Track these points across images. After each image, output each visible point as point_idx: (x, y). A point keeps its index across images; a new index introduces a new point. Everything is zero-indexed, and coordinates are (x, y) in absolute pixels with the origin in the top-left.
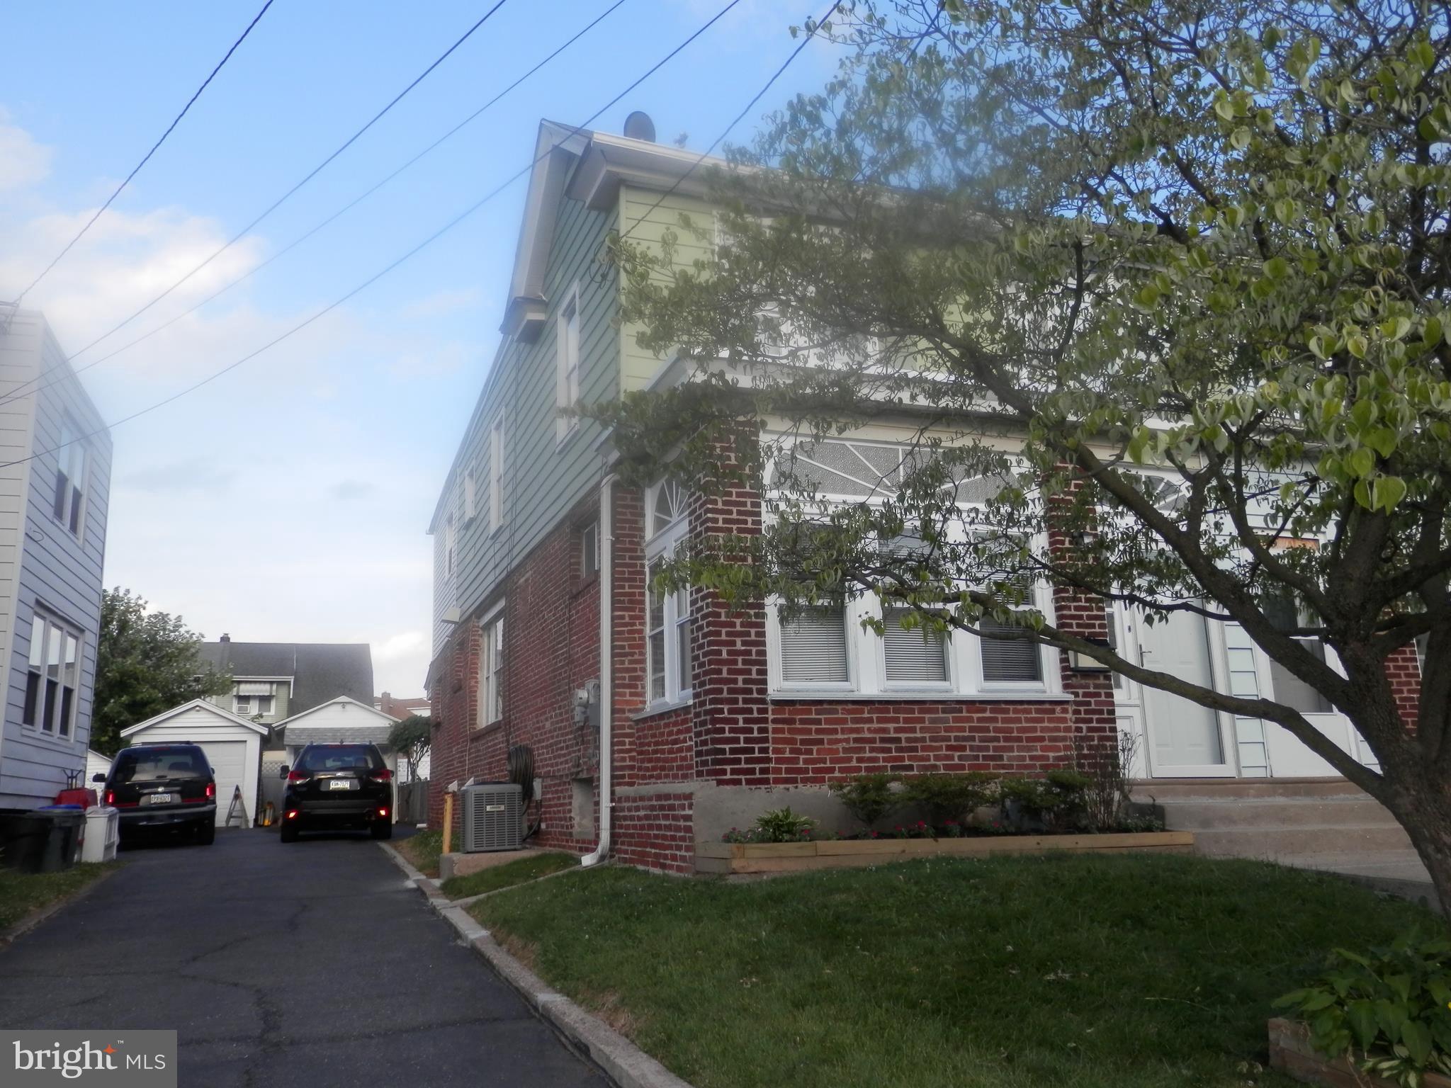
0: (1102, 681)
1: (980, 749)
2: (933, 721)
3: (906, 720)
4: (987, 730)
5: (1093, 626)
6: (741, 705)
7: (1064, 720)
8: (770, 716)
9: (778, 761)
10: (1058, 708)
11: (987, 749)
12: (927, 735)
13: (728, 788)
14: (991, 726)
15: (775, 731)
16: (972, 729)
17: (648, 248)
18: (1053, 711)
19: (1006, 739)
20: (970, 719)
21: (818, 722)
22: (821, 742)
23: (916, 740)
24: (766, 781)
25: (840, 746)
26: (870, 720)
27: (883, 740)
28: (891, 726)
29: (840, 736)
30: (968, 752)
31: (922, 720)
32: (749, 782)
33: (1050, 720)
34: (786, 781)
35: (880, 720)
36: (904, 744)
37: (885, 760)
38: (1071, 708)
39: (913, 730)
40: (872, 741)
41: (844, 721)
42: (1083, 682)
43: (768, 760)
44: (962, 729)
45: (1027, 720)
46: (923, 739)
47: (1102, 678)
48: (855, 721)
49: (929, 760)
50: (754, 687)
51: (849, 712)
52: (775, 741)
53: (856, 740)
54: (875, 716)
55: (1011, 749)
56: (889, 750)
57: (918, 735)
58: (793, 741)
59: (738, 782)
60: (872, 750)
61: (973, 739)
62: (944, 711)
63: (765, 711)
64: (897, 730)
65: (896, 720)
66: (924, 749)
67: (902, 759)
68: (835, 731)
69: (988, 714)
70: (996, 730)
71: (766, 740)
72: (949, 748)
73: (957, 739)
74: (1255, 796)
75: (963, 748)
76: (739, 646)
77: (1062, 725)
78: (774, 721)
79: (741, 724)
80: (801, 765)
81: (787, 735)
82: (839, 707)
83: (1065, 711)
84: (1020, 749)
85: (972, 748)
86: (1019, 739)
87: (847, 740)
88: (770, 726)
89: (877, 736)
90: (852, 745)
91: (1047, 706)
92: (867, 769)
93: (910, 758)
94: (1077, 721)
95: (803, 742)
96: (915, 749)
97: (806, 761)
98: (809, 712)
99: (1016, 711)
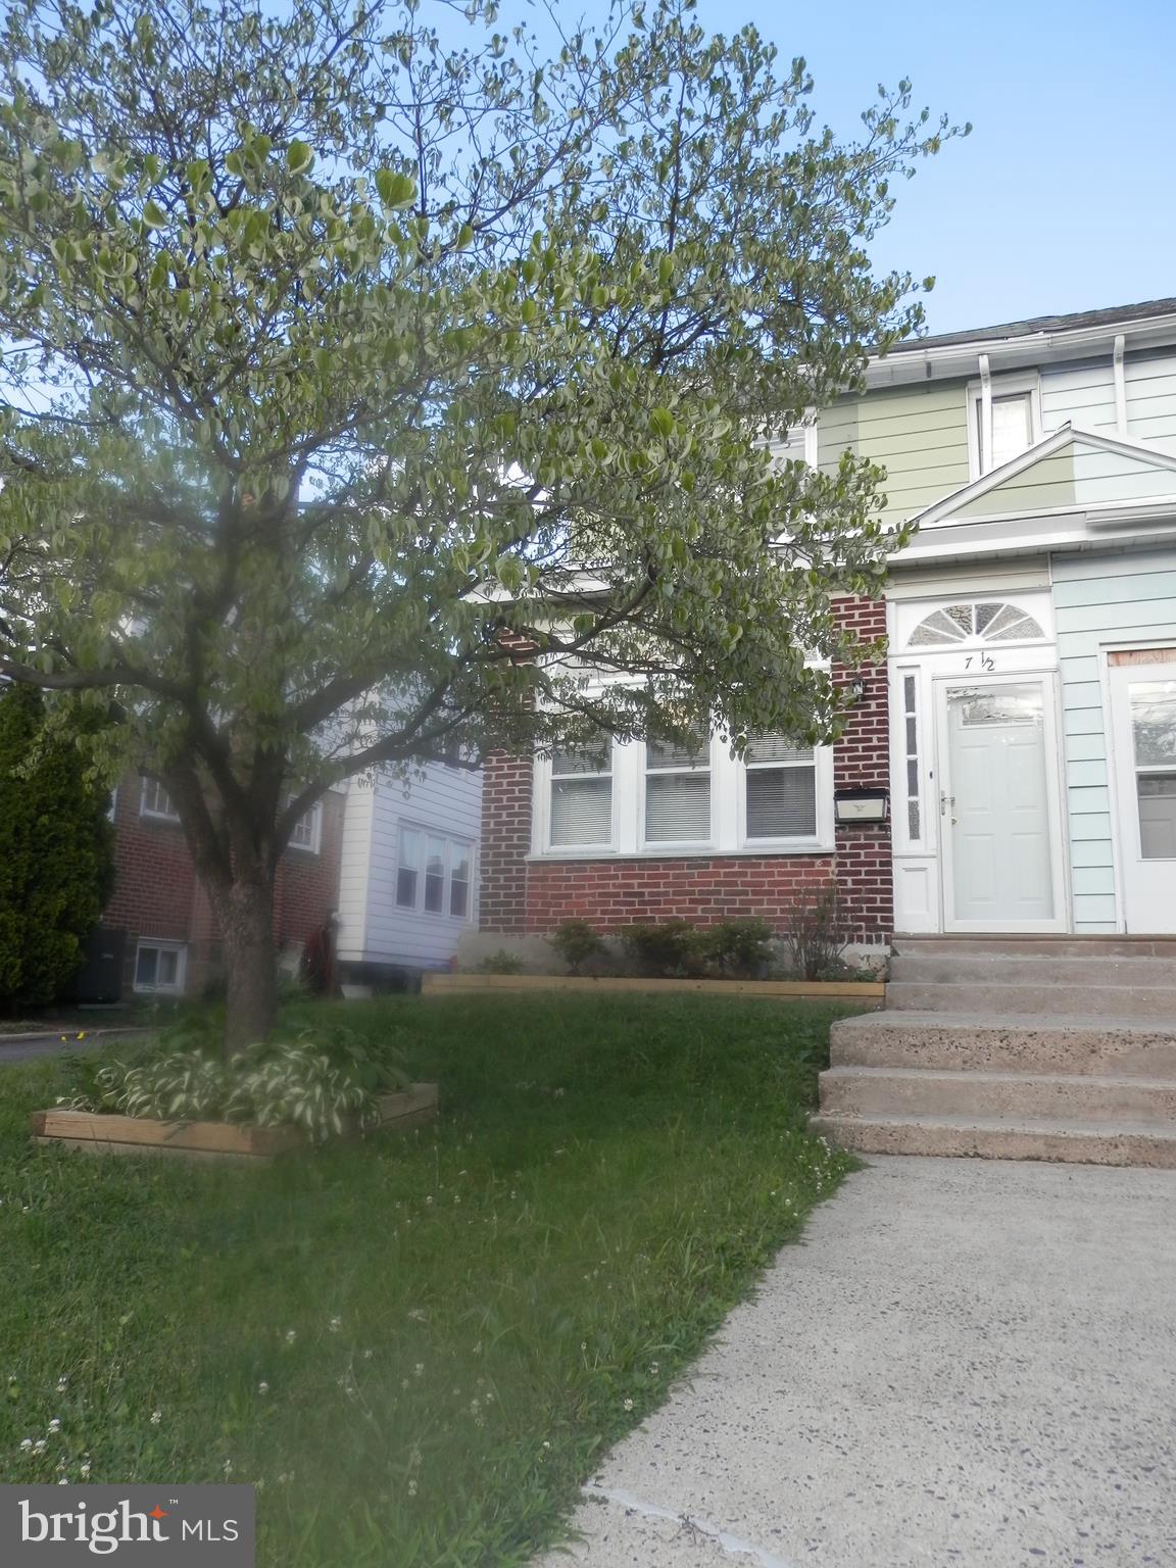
0: (876, 831)
1: (725, 902)
2: (677, 876)
3: (650, 877)
4: (735, 884)
5: (871, 775)
6: (502, 866)
7: (826, 873)
8: (527, 875)
9: (531, 912)
10: (818, 861)
11: (733, 902)
12: (671, 890)
13: (489, 934)
14: (739, 880)
15: (530, 887)
16: (717, 884)
18: (812, 865)
19: (755, 893)
20: (717, 874)
21: (568, 879)
22: (569, 896)
23: (658, 894)
24: (520, 929)
25: (586, 900)
26: (616, 877)
27: (627, 894)
28: (636, 882)
29: (587, 891)
30: (712, 905)
31: (666, 876)
32: (506, 930)
33: (807, 874)
34: (537, 929)
35: (624, 877)
36: (647, 898)
37: (627, 912)
38: (834, 861)
39: (657, 885)
40: (617, 895)
41: (592, 878)
42: (852, 833)
43: (522, 912)
44: (709, 884)
45: (781, 874)
46: (666, 894)
47: (876, 828)
48: (601, 878)
49: (671, 912)
50: (515, 851)
51: (597, 870)
52: (531, 896)
53: (600, 895)
54: (620, 873)
55: (761, 902)
56: (632, 903)
57: (662, 890)
58: (544, 896)
59: (497, 930)
60: (616, 903)
61: (719, 892)
62: (689, 867)
63: (523, 870)
64: (640, 885)
65: (641, 877)
66: (667, 902)
67: (645, 911)
68: (583, 887)
69: (736, 869)
70: (744, 884)
71: (521, 895)
72: (692, 901)
73: (701, 892)
74: (1075, 955)
75: (708, 902)
76: (504, 818)
77: (822, 879)
78: (530, 879)
79: (502, 882)
80: (551, 916)
81: (540, 891)
82: (588, 866)
83: (828, 864)
84: (770, 902)
85: (717, 902)
86: (771, 893)
87: (593, 895)
88: (527, 883)
89: (622, 891)
90: (597, 899)
91: (807, 860)
92: (610, 920)
93: (652, 911)
94: (840, 873)
95: (554, 897)
96: (658, 903)
97: (555, 913)
98: (561, 871)
99: (768, 865)
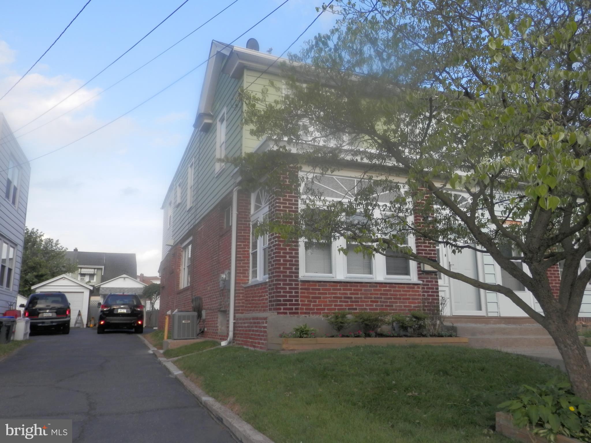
0: (433, 276)
1: (384, 302)
2: (365, 290)
3: (354, 290)
4: (387, 294)
5: (431, 254)
6: (288, 282)
7: (418, 291)
8: (300, 287)
9: (302, 305)
10: (416, 287)
11: (387, 302)
12: (363, 296)
13: (282, 315)
14: (389, 293)
15: (302, 293)
16: (381, 294)
17: (256, 94)
18: (414, 288)
19: (395, 299)
20: (380, 290)
21: (319, 290)
22: (320, 298)
23: (358, 298)
24: (297, 313)
25: (328, 300)
26: (340, 290)
27: (345, 298)
28: (349, 292)
29: (328, 296)
30: (379, 303)
31: (361, 290)
32: (290, 313)
33: (413, 291)
34: (305, 313)
35: (344, 290)
36: (353, 299)
37: (346, 306)
38: (421, 287)
39: (357, 294)
40: (341, 298)
41: (330, 289)
42: (426, 276)
43: (298, 305)
44: (377, 294)
45: (404, 291)
46: (361, 298)
47: (434, 275)
48: (334, 290)
49: (363, 306)
50: (294, 275)
51: (332, 286)
52: (302, 297)
53: (334, 297)
54: (342, 288)
55: (396, 303)
56: (347, 302)
57: (359, 296)
58: (308, 297)
59: (286, 313)
60: (341, 301)
61: (381, 298)
62: (370, 287)
63: (297, 285)
64: (351, 294)
65: (350, 290)
66: (362, 302)
67: (353, 305)
68: (326, 294)
69: (388, 288)
70: (391, 295)
71: (297, 296)
72: (372, 301)
73: (375, 298)
74: (494, 324)
75: (377, 302)
76: (288, 258)
77: (417, 293)
78: (301, 289)
79: (288, 290)
80: (312, 307)
81: (306, 295)
82: (328, 284)
83: (419, 288)
84: (400, 302)
85: (381, 302)
86: (400, 299)
87: (330, 297)
88: (300, 291)
89: (343, 296)
90: (332, 299)
91: (411, 286)
92: (338, 309)
93: (356, 305)
94: (423, 292)
95: (313, 298)
96: (358, 302)
97: (314, 305)
98: (316, 286)
99: (399, 287)
